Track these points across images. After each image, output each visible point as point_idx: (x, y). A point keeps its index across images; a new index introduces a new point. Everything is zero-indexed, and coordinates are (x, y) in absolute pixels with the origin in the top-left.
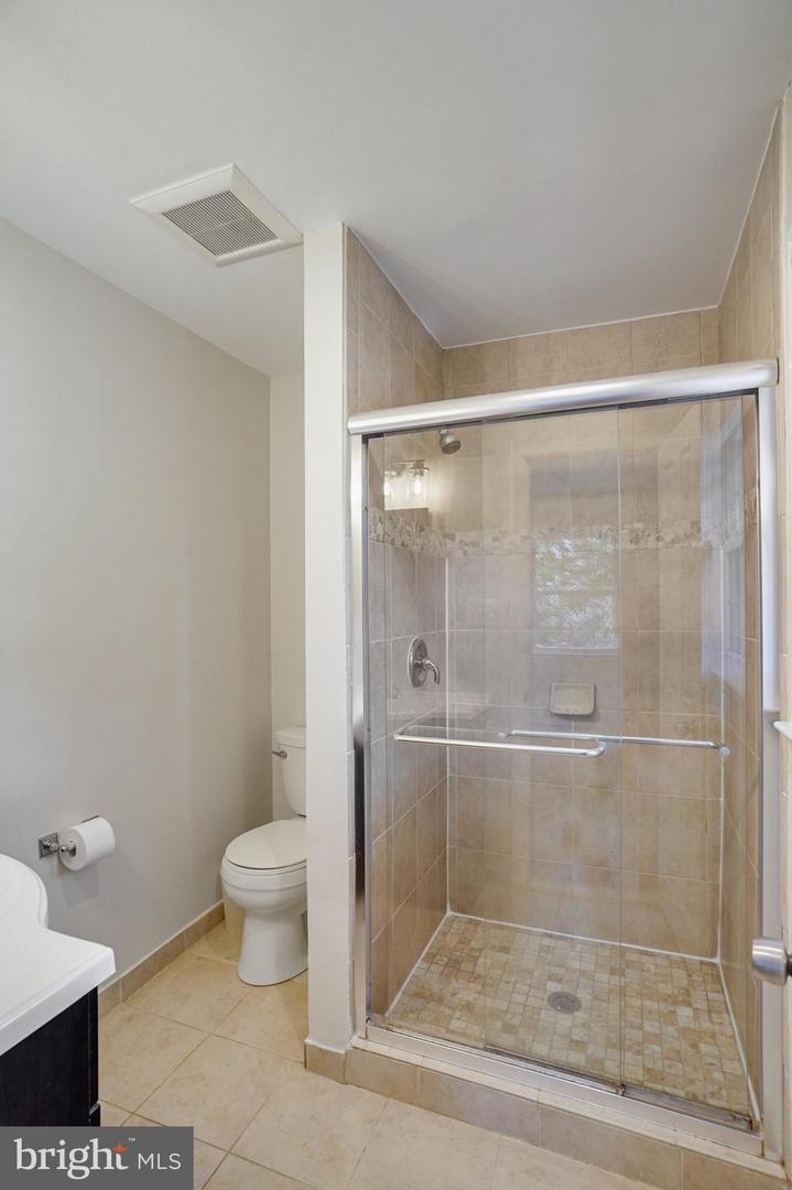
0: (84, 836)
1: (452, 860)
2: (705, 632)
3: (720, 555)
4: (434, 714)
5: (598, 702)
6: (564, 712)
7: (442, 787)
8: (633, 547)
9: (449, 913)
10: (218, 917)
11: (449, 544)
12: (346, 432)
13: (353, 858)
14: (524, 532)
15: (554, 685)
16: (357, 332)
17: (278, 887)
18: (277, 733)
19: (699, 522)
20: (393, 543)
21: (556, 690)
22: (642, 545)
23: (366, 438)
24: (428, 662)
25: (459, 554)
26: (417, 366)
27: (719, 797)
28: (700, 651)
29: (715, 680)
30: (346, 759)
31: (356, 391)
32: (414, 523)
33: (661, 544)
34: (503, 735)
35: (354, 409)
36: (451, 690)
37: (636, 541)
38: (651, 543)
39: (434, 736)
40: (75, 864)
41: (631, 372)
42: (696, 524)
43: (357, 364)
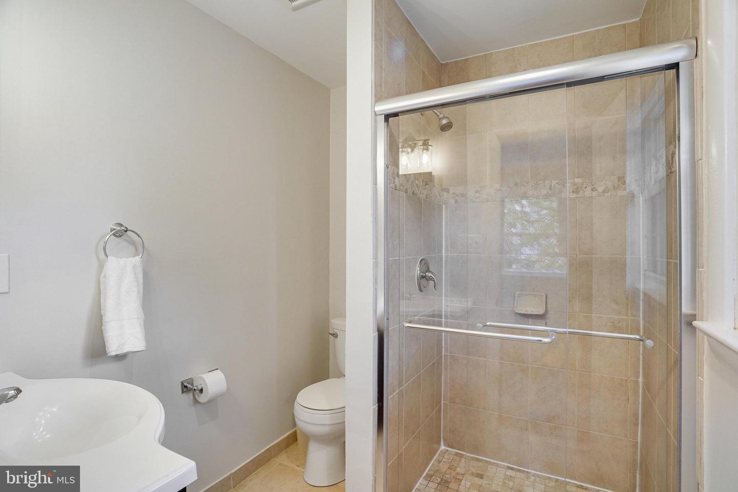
0: (207, 381)
1: (445, 412)
2: (629, 257)
3: (641, 200)
4: (434, 311)
5: (549, 306)
6: (523, 312)
7: (439, 362)
8: (574, 195)
9: (443, 447)
10: (293, 439)
11: (445, 194)
12: (373, 113)
13: (376, 407)
14: (497, 186)
15: (517, 293)
16: (382, 46)
17: (328, 423)
18: (332, 321)
19: (624, 177)
20: (406, 192)
21: (519, 296)
22: (580, 194)
23: (388, 117)
24: (430, 275)
25: (452, 201)
26: (424, 73)
27: (638, 377)
28: (625, 271)
29: (636, 292)
30: (372, 339)
31: (381, 86)
32: (421, 180)
33: (594, 194)
34: (480, 325)
35: (379, 97)
36: (446, 296)
37: (576, 191)
38: (588, 192)
39: (434, 325)
40: (203, 398)
41: (572, 59)
42: (622, 180)
43: (381, 67)
